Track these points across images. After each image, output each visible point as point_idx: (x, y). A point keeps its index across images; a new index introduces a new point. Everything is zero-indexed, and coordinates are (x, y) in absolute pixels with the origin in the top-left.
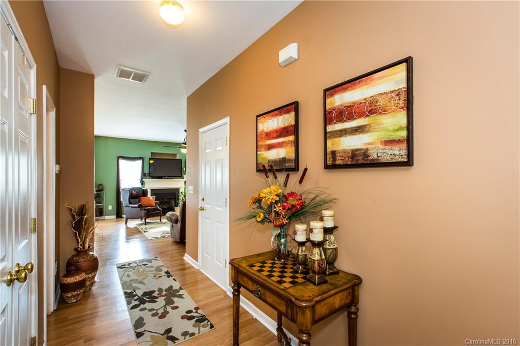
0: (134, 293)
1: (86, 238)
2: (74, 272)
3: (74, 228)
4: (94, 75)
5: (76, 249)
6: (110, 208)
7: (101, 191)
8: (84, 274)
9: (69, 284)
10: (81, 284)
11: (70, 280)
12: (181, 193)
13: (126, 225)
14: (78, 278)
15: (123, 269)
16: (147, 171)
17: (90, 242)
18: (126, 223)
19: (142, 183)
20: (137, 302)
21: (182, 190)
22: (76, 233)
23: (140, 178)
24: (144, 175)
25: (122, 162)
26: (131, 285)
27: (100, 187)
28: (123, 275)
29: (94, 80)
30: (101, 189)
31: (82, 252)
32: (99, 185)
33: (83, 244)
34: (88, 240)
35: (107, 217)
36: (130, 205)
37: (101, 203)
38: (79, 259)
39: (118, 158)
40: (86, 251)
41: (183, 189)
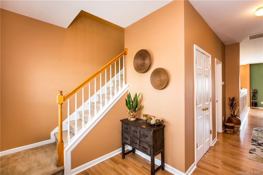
0: (257, 141)
1: (235, 110)
2: (229, 122)
3: (230, 106)
4: (239, 43)
5: (231, 114)
8: (233, 124)
9: (227, 126)
10: (232, 127)
11: (227, 124)
14: (231, 125)
15: (256, 131)
17: (237, 113)
20: (257, 144)
22: (231, 108)
26: (257, 138)
28: (255, 133)
29: (239, 44)
30: (255, 92)
31: (234, 116)
32: (255, 90)
33: (234, 113)
34: (236, 112)
35: (260, 108)
37: (256, 99)
38: (232, 118)
40: (235, 116)
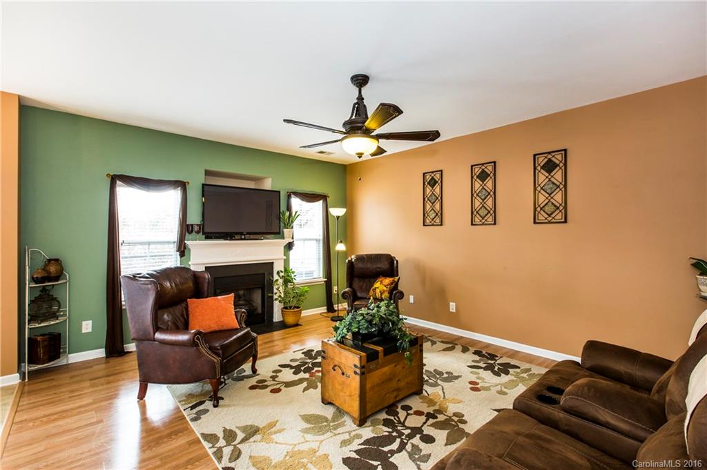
6: (87, 327)
7: (57, 278)
12: (278, 273)
13: (143, 408)
16: (194, 218)
18: (142, 394)
19: (183, 250)
21: (279, 266)
23: (174, 236)
24: (186, 229)
25: (123, 191)
27: (53, 269)
30: (53, 274)
32: (50, 260)
36: (158, 336)
37: (54, 316)
39: (114, 179)
41: (282, 263)
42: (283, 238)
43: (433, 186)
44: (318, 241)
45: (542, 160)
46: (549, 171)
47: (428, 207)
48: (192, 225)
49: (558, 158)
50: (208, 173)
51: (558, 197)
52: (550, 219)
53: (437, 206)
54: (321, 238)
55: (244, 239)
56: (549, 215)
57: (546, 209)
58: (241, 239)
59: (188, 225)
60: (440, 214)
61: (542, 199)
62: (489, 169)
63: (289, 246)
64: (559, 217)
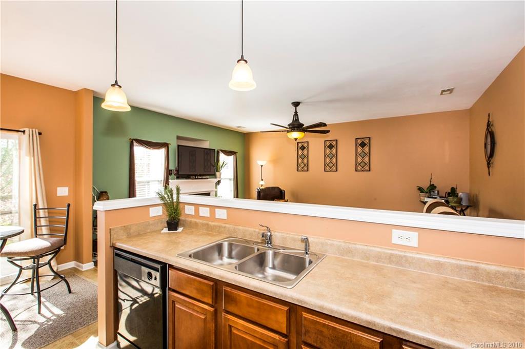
32: (102, 192)
39: (132, 141)
41: (214, 193)
42: (216, 178)
43: (303, 150)
44: (230, 179)
45: (359, 141)
46: (363, 147)
47: (300, 161)
48: (172, 170)
49: (367, 141)
50: (179, 138)
51: (367, 159)
52: (363, 169)
53: (305, 161)
54: (233, 177)
55: (198, 179)
56: (363, 167)
57: (361, 164)
58: (196, 179)
59: (170, 170)
60: (307, 165)
61: (359, 160)
62: (334, 143)
63: (219, 182)
64: (367, 168)
